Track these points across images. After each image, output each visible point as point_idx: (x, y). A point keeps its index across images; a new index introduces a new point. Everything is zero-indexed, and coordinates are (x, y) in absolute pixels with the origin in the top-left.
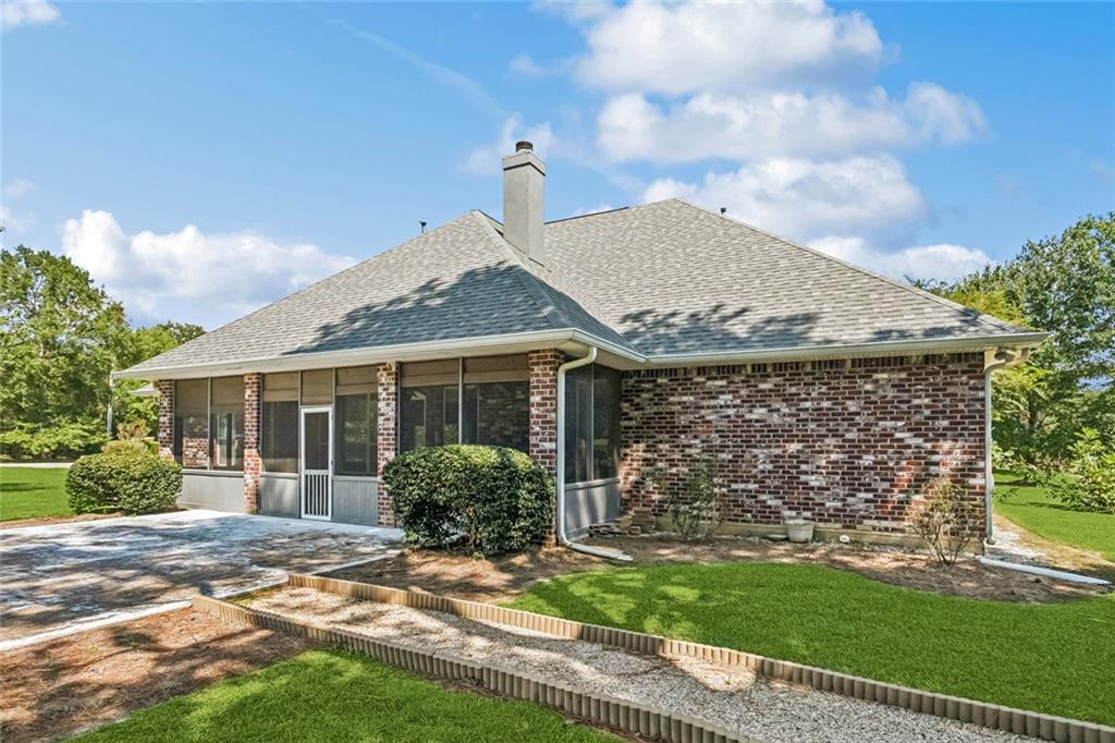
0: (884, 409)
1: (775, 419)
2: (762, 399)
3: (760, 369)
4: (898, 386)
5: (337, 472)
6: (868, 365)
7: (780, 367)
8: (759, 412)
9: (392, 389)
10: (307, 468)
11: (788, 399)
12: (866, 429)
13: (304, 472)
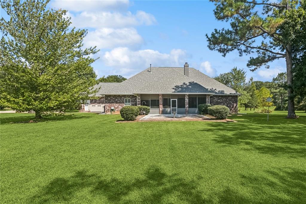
0: (230, 100)
1: (221, 101)
2: (219, 99)
3: (219, 96)
4: (231, 98)
5: (178, 107)
6: (229, 96)
7: (221, 96)
8: (219, 100)
9: (188, 97)
10: (172, 107)
11: (222, 99)
12: (229, 102)
13: (171, 108)
